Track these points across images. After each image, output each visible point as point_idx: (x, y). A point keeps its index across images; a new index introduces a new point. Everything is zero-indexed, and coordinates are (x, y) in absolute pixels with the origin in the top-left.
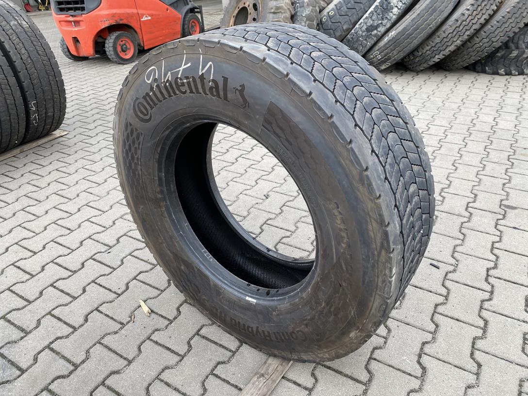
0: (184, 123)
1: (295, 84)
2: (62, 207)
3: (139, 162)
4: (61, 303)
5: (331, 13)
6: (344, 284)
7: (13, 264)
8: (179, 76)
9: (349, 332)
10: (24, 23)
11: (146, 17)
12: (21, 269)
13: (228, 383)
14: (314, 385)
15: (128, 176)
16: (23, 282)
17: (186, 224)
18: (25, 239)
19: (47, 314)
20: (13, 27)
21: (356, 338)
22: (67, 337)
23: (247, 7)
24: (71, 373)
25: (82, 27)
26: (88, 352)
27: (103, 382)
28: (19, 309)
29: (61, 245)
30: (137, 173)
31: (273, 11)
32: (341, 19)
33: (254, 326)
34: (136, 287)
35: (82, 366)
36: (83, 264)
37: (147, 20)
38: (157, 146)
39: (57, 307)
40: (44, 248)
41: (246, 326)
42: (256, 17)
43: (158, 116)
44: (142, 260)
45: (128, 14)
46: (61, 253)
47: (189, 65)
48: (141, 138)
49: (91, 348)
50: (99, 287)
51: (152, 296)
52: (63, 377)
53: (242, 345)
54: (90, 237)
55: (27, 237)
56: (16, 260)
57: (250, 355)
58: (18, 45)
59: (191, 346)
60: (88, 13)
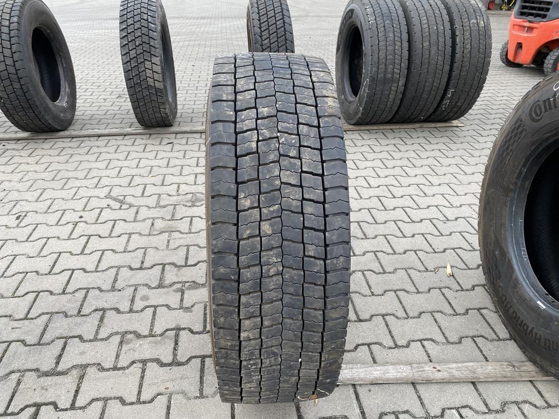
2: (429, 177)
4: (395, 235)
7: (378, 197)
10: (482, 22)
12: (381, 202)
13: (481, 351)
17: (521, 220)
18: (393, 186)
19: (383, 235)
20: (471, 25)
22: (388, 254)
24: (380, 273)
25: (534, 34)
26: (396, 269)
27: (396, 291)
28: (368, 223)
29: (414, 201)
34: (450, 254)
35: (388, 274)
36: (422, 220)
38: (533, 145)
39: (391, 235)
40: (402, 197)
41: (524, 323)
43: (547, 119)
44: (467, 241)
46: (410, 206)
48: (524, 133)
49: (399, 269)
50: (424, 239)
51: (458, 267)
52: (374, 272)
53: (511, 340)
54: (436, 206)
55: (395, 185)
56: (381, 195)
57: (512, 350)
58: (467, 40)
59: (468, 313)
60: (547, 21)
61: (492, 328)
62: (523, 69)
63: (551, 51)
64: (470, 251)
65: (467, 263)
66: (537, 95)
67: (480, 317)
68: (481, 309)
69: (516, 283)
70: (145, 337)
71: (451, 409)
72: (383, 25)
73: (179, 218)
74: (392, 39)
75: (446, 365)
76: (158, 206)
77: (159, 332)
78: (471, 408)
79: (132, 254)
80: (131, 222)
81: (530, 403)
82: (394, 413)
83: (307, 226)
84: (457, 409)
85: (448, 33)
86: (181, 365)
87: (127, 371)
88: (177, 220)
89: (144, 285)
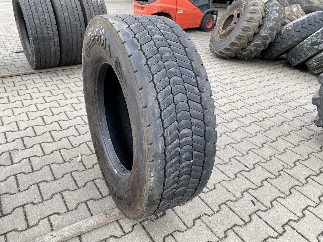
0: (101, 62)
1: (125, 48)
3: (87, 79)
4: (48, 141)
5: (289, 28)
7: (42, 117)
8: (95, 35)
11: (181, 11)
12: (43, 120)
13: (89, 210)
14: (130, 232)
16: (40, 126)
17: (105, 120)
18: (54, 107)
19: (39, 144)
20: (93, 3)
22: (39, 157)
23: (234, 15)
24: (29, 173)
25: (144, 11)
26: (42, 167)
27: (39, 183)
28: (30, 137)
29: (66, 115)
31: (247, 20)
32: (295, 34)
34: (83, 147)
35: (36, 172)
36: (69, 128)
37: (180, 13)
38: (93, 72)
39: (45, 142)
42: (237, 22)
43: (91, 55)
45: (170, 8)
46: (64, 119)
47: (98, 29)
48: (87, 66)
49: (45, 166)
50: (68, 140)
51: (87, 154)
52: (25, 173)
53: (110, 195)
54: (81, 116)
55: (56, 106)
56: (45, 115)
58: (92, 12)
59: (86, 185)
60: (149, 4)
61: (99, 191)
67: (94, 185)
68: (95, 179)
69: (106, 160)
74: (41, 11)
75: (60, 230)
81: (114, 236)
85: (79, 7)
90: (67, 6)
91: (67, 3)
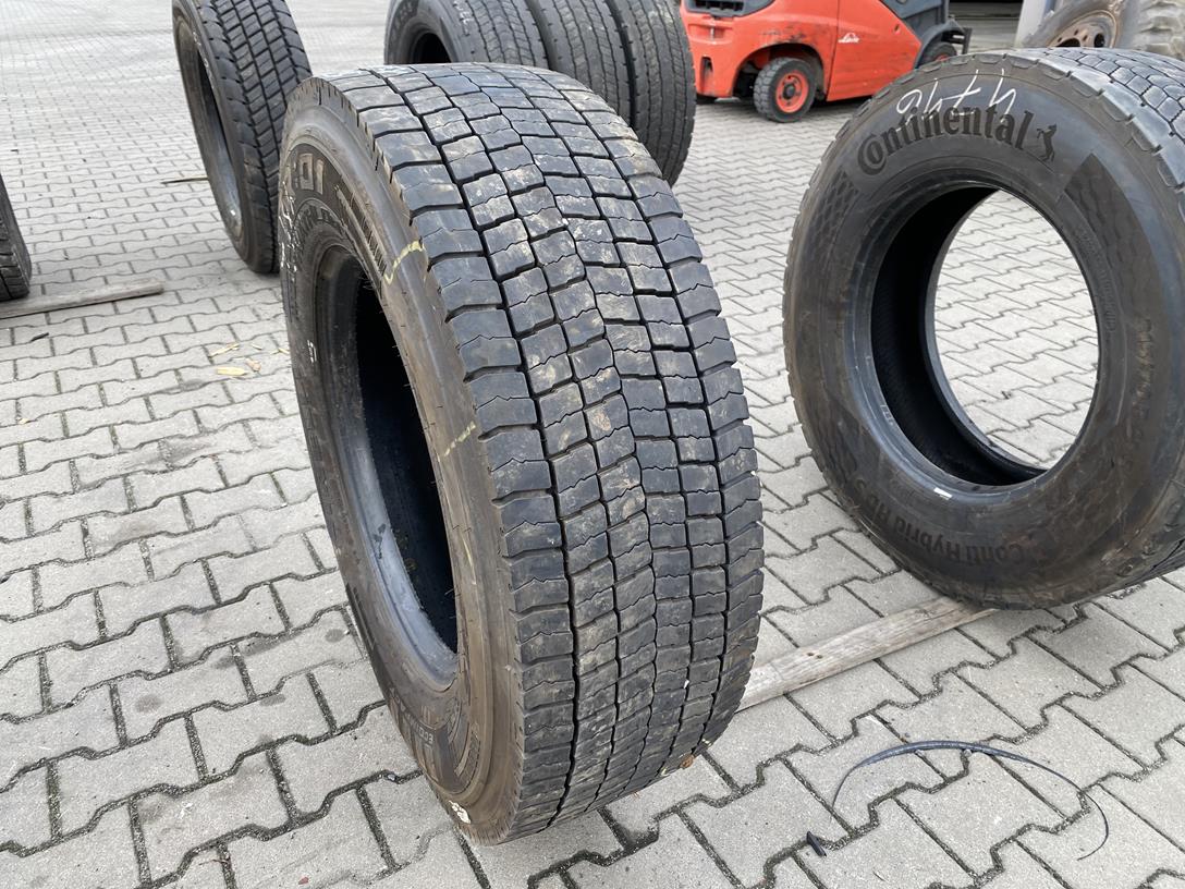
0: (932, 182)
1: (1138, 131)
3: (834, 239)
6: (1120, 462)
8: (955, 106)
9: (1103, 551)
10: (668, 16)
11: (851, 36)
13: (865, 603)
14: (1009, 655)
15: (804, 259)
17: (869, 357)
20: (651, 21)
21: (1113, 562)
23: (1080, 40)
25: (727, 40)
30: (822, 257)
31: (1150, 27)
33: (935, 534)
37: (849, 44)
38: (873, 216)
41: (921, 533)
43: (895, 165)
47: (978, 90)
48: (854, 198)
51: (766, 470)
53: (900, 570)
57: (907, 586)
58: (650, 49)
59: (816, 545)
60: (745, 15)
61: (864, 559)
62: (717, 106)
63: (760, 69)
64: (772, 437)
65: (777, 459)
66: (865, 126)
67: (839, 546)
68: (834, 532)
69: (889, 470)
70: (193, 788)
71: (863, 716)
72: (490, 26)
73: (149, 503)
75: (825, 644)
76: (78, 487)
77: (224, 767)
78: (893, 704)
79: (63, 612)
80: (21, 539)
81: (971, 664)
82: (778, 757)
83: (673, 400)
84: (872, 712)
85: (615, 37)
86: (312, 820)
87: (182, 881)
88: (145, 508)
89: (130, 675)
90: (583, 34)
91: (581, 26)
